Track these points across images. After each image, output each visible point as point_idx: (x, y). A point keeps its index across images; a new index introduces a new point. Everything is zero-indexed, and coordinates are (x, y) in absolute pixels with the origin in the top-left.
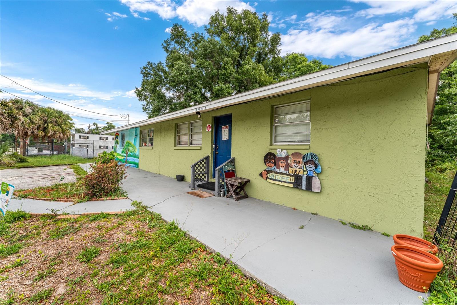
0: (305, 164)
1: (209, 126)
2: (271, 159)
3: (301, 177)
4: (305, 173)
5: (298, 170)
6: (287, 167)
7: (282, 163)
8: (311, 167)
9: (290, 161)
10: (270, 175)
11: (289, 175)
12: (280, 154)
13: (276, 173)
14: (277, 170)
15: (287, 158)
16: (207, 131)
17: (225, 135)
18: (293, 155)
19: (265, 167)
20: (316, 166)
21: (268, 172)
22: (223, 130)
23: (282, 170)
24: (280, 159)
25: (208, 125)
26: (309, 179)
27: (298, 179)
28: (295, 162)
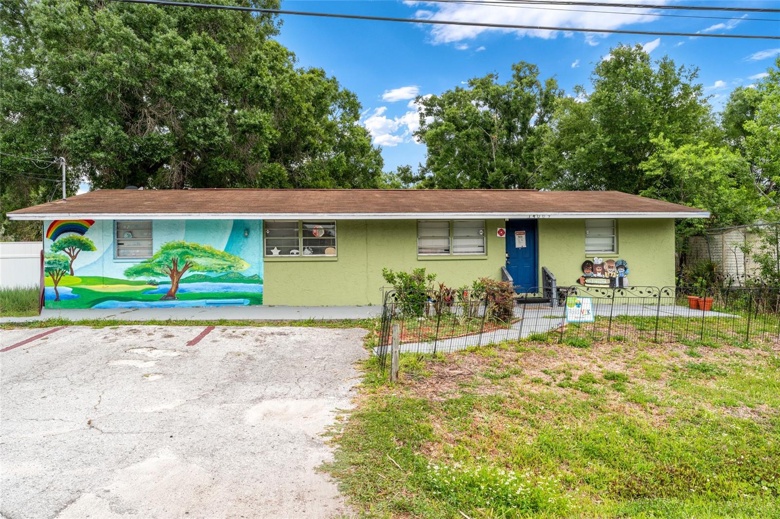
0: (617, 268)
1: (502, 230)
2: (589, 266)
3: (615, 278)
4: (618, 275)
5: (612, 274)
6: (603, 272)
7: (598, 269)
8: (622, 270)
9: (606, 267)
10: (587, 281)
11: (605, 278)
12: (597, 261)
13: (594, 277)
14: (595, 275)
15: (602, 265)
16: (498, 235)
17: (519, 242)
18: (607, 262)
19: (583, 274)
20: (626, 269)
21: (586, 278)
22: (517, 237)
23: (599, 275)
24: (597, 265)
25: (499, 229)
26: (621, 279)
27: (612, 280)
28: (609, 267)
